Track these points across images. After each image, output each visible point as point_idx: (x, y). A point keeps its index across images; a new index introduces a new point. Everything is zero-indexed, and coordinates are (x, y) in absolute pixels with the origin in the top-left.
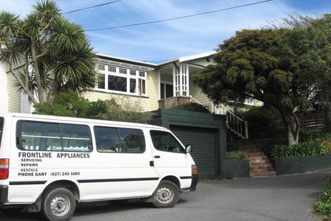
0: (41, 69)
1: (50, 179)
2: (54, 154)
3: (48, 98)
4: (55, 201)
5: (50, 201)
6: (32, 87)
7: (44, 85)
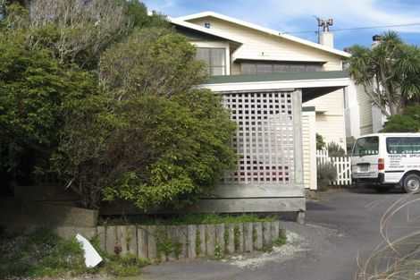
0: (390, 88)
1: (407, 170)
2: (408, 155)
3: (398, 111)
4: (410, 182)
5: (407, 182)
6: (384, 103)
7: (393, 100)
